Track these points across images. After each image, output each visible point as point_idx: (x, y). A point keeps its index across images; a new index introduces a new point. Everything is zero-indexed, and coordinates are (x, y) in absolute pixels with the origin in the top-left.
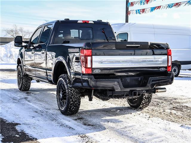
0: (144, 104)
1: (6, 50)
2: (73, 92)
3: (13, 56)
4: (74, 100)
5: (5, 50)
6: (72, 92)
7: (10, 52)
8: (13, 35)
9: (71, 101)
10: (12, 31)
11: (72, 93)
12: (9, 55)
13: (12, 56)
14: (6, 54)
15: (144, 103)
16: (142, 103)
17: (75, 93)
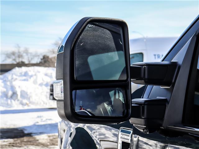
1: (5, 84)
3: (17, 95)
5: (3, 84)
7: (12, 88)
8: (14, 60)
10: (13, 54)
12: (10, 93)
13: (15, 95)
14: (4, 92)
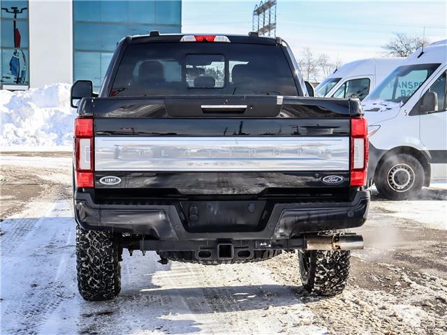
0: (326, 283)
2: (90, 236)
4: (92, 260)
6: (87, 236)
9: (83, 261)
11: (87, 240)
15: (324, 280)
16: (315, 279)
17: (95, 239)
